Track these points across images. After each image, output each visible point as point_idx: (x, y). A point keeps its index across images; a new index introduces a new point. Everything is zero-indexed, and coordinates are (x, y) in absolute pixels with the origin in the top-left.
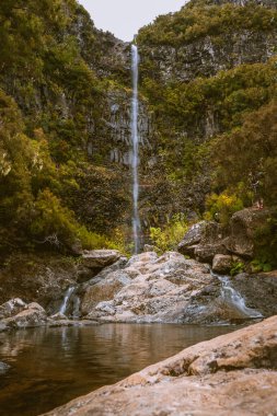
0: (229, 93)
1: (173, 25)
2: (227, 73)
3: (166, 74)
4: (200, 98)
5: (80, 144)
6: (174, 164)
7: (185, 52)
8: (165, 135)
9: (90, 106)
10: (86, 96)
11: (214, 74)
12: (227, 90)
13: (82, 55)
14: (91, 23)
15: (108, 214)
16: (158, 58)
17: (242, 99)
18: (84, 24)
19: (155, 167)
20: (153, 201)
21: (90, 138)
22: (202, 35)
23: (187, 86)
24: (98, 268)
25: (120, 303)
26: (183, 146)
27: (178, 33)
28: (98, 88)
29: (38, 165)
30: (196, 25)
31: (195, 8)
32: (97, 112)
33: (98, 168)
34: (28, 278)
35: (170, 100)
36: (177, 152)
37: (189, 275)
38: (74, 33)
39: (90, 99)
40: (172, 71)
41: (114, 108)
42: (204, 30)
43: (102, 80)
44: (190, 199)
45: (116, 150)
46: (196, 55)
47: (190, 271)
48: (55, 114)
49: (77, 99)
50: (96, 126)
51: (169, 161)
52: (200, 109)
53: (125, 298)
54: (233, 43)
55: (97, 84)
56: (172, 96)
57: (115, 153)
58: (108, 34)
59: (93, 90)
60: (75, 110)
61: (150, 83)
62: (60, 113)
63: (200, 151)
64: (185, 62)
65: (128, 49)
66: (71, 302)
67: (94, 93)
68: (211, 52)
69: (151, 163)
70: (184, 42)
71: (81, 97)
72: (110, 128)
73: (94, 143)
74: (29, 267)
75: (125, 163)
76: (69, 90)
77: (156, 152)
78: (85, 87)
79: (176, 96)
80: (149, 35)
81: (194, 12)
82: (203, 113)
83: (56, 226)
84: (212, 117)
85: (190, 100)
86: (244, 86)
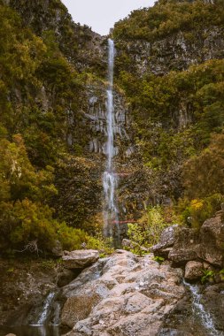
0: (200, 87)
1: (147, 21)
2: (199, 67)
3: (142, 67)
4: (174, 90)
5: (60, 135)
6: (151, 153)
7: (159, 46)
8: (141, 126)
9: (69, 98)
10: (65, 88)
11: (186, 68)
12: (198, 83)
13: (60, 48)
14: (69, 17)
15: (88, 202)
16: (134, 52)
17: (212, 92)
18: (62, 18)
19: (133, 156)
20: (131, 188)
21: (70, 130)
22: (175, 31)
23: (160, 79)
24: (77, 269)
25: (97, 323)
26: (158, 136)
27: (152, 28)
28: (77, 81)
29: (17, 172)
30: (169, 21)
31: (168, 4)
32: (76, 105)
33: (78, 159)
34: (9, 285)
35: (145, 93)
36: (152, 142)
37: (163, 289)
38: (52, 27)
39: (69, 92)
40: (147, 64)
41: (93, 100)
42: (177, 26)
43: (80, 72)
44: (165, 186)
45: (95, 140)
46: (170, 49)
47: (163, 284)
48: (36, 107)
49: (57, 92)
50: (76, 118)
51: (145, 151)
52: (174, 101)
53: (102, 317)
54: (203, 39)
55: (76, 76)
56: (148, 89)
57: (94, 144)
58: (86, 28)
59: (72, 83)
60: (55, 102)
61: (126, 76)
62: (40, 105)
63: (175, 140)
64: (159, 56)
65: (105, 43)
66: (52, 309)
67: (73, 86)
68: (184, 47)
69: (128, 153)
70: (158, 37)
71: (60, 90)
72: (90, 120)
73: (73, 134)
74: (10, 274)
75: (104, 152)
76: (49, 83)
77: (133, 142)
78: (64, 79)
79: (151, 89)
80: (124, 30)
81: (167, 8)
82: (177, 105)
83: (36, 234)
84: (185, 109)
85: (165, 92)
86: (214, 80)
